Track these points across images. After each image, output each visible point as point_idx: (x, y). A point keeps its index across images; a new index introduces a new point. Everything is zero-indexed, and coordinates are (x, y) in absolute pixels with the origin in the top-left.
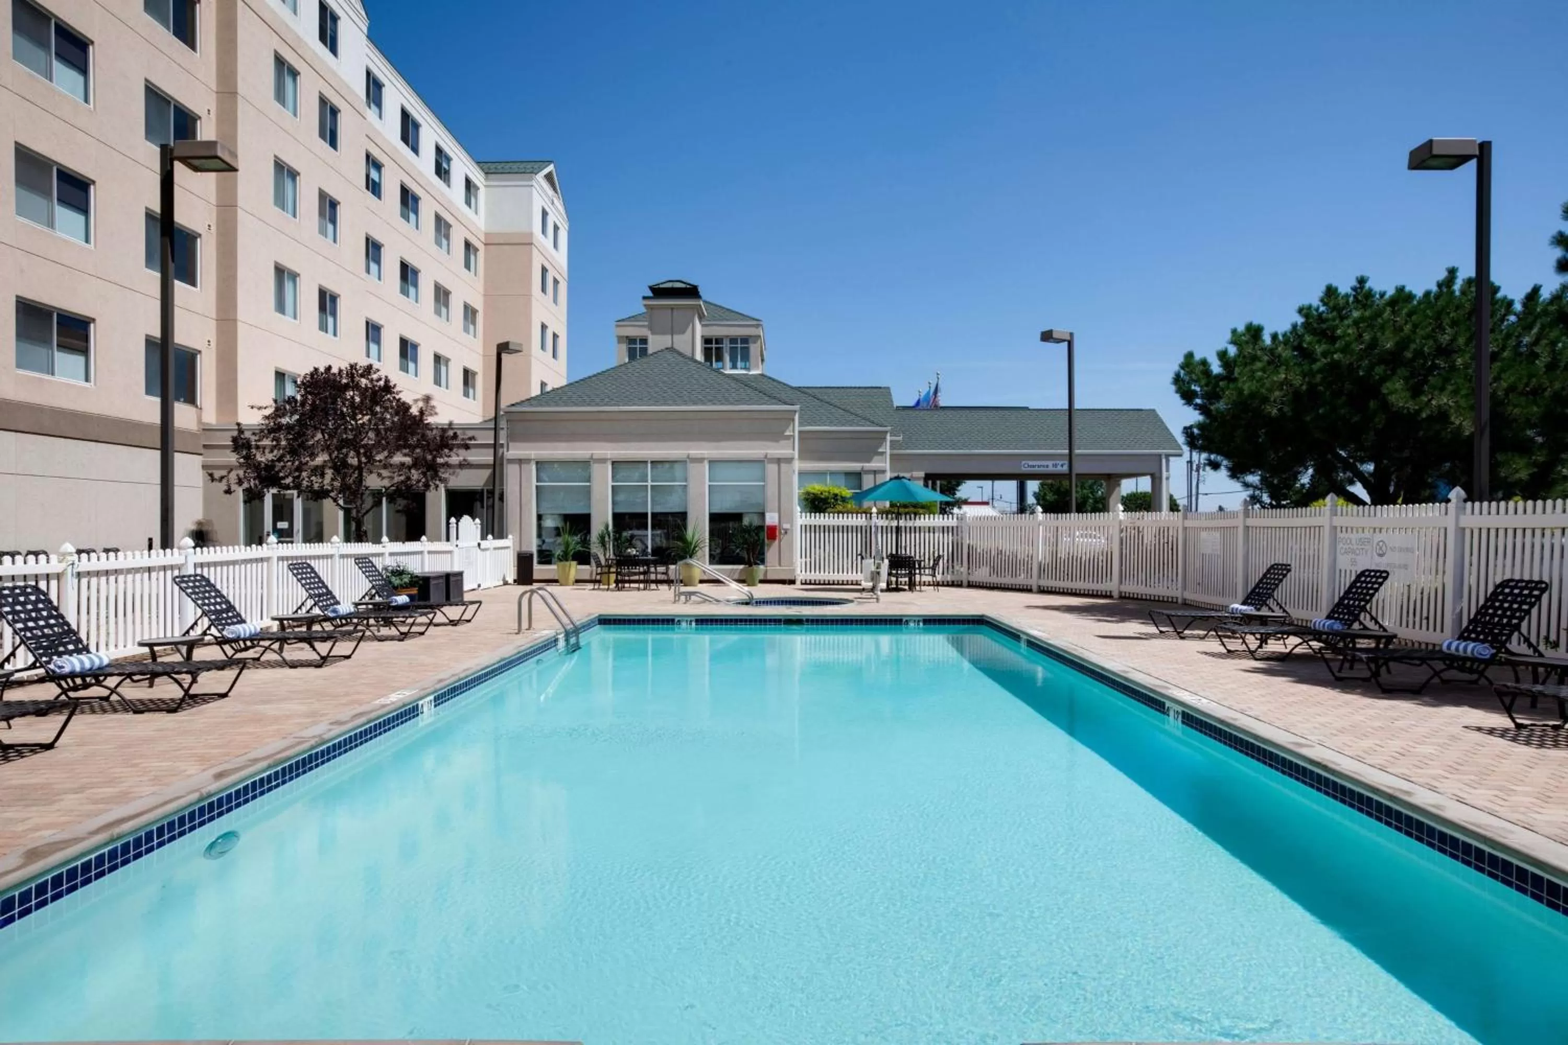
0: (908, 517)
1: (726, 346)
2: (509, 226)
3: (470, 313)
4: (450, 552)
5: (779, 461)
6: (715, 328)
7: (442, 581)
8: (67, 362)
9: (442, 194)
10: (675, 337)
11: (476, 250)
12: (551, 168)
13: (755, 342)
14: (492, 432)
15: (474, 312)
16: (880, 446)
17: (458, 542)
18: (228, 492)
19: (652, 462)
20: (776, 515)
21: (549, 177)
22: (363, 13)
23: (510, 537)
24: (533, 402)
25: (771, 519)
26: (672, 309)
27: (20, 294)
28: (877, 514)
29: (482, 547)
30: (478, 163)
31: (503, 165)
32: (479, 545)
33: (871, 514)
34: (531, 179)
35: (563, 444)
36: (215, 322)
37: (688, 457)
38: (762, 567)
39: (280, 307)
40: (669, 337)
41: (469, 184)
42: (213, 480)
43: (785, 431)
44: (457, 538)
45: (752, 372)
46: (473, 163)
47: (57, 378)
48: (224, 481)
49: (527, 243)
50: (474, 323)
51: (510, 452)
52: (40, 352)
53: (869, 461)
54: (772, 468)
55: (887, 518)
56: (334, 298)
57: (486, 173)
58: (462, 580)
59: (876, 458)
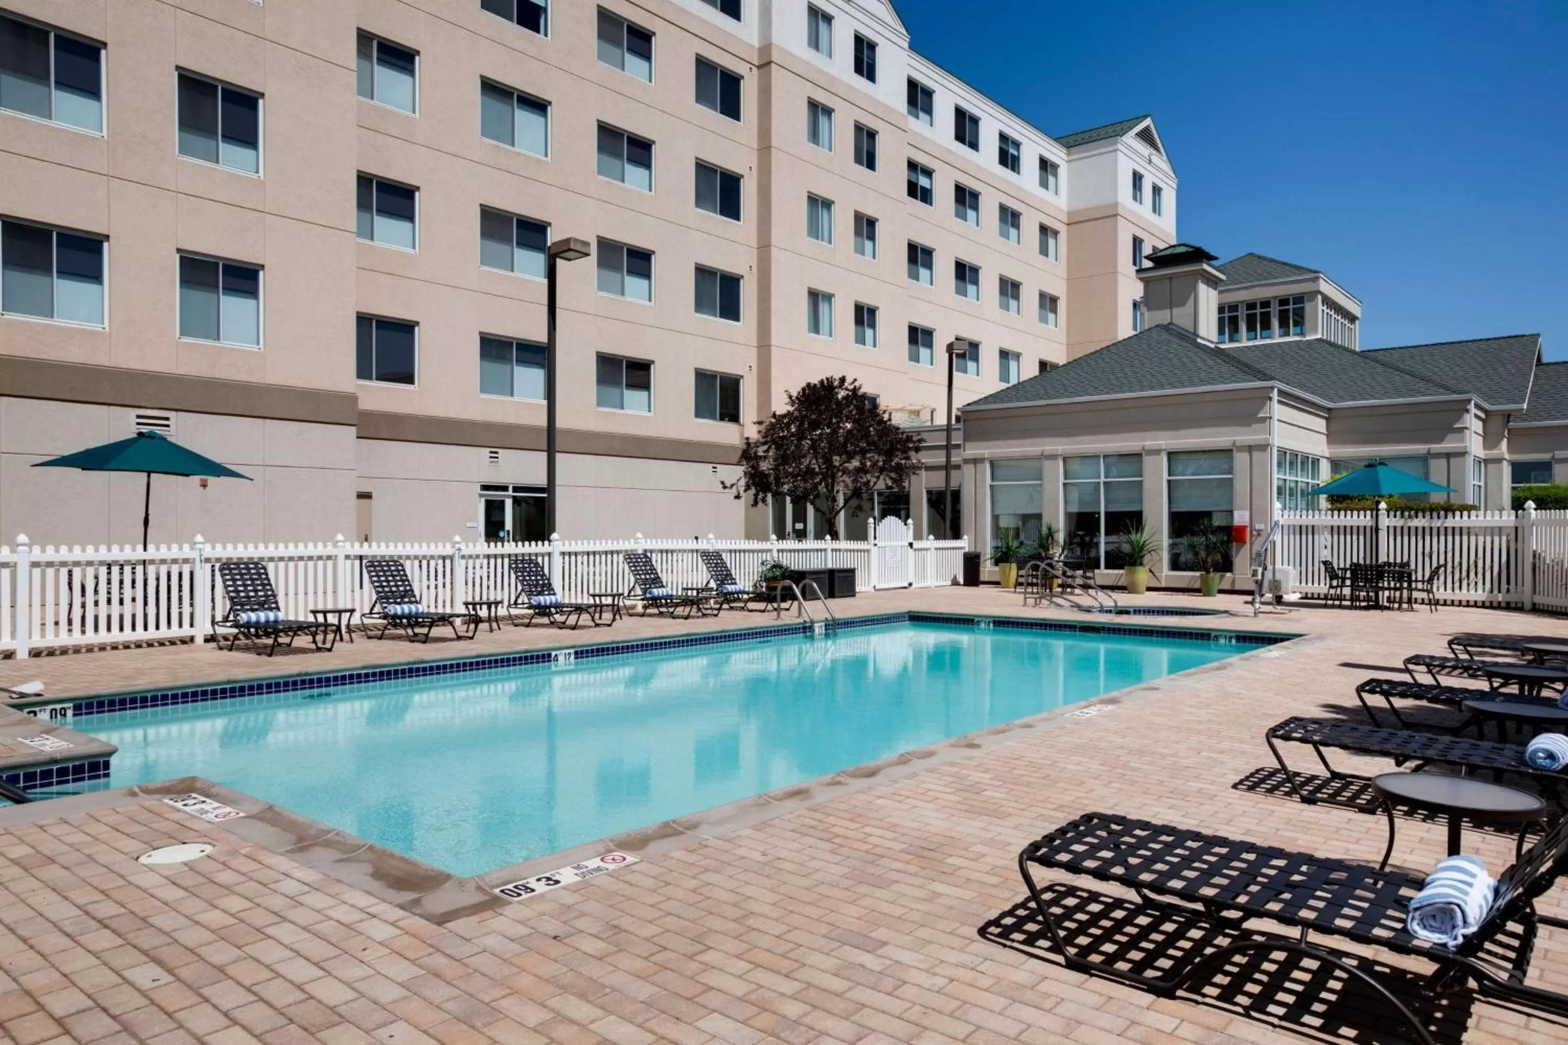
0: (1435, 514)
1: (1275, 309)
2: (1090, 201)
3: (1048, 302)
4: (868, 551)
5: (1250, 449)
6: (1257, 289)
7: (826, 576)
8: (633, 397)
9: (1010, 183)
10: (1175, 311)
11: (1056, 233)
12: (1147, 122)
13: (1313, 300)
14: (945, 433)
15: (1054, 300)
16: (1459, 418)
17: (876, 542)
18: (738, 497)
19: (1105, 456)
20: (1247, 514)
21: (1145, 135)
22: (904, 31)
23: (965, 537)
24: (990, 400)
25: (1240, 518)
26: (1171, 279)
27: (599, 350)
28: (1388, 511)
29: (915, 546)
30: (1056, 140)
31: (1089, 134)
32: (911, 545)
33: (1378, 510)
34: (1116, 143)
35: (1015, 442)
36: (756, 349)
37: (1143, 449)
38: (1228, 575)
39: (815, 327)
40: (1168, 311)
41: (1045, 165)
42: (725, 487)
43: (1258, 412)
44: (875, 538)
45: (1308, 338)
46: (1053, 142)
47: (627, 411)
48: (734, 488)
49: (1110, 215)
50: (1054, 310)
51: (967, 452)
52: (613, 392)
53: (1440, 440)
54: (1241, 459)
55: (1402, 516)
56: (872, 311)
57: (1068, 148)
58: (854, 577)
59: (1451, 436)
